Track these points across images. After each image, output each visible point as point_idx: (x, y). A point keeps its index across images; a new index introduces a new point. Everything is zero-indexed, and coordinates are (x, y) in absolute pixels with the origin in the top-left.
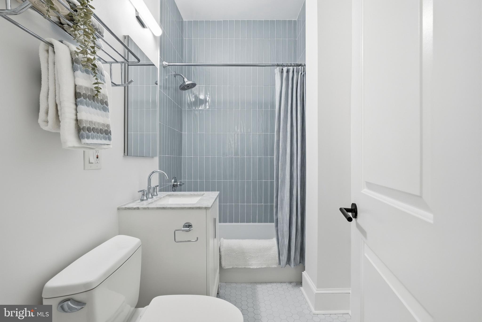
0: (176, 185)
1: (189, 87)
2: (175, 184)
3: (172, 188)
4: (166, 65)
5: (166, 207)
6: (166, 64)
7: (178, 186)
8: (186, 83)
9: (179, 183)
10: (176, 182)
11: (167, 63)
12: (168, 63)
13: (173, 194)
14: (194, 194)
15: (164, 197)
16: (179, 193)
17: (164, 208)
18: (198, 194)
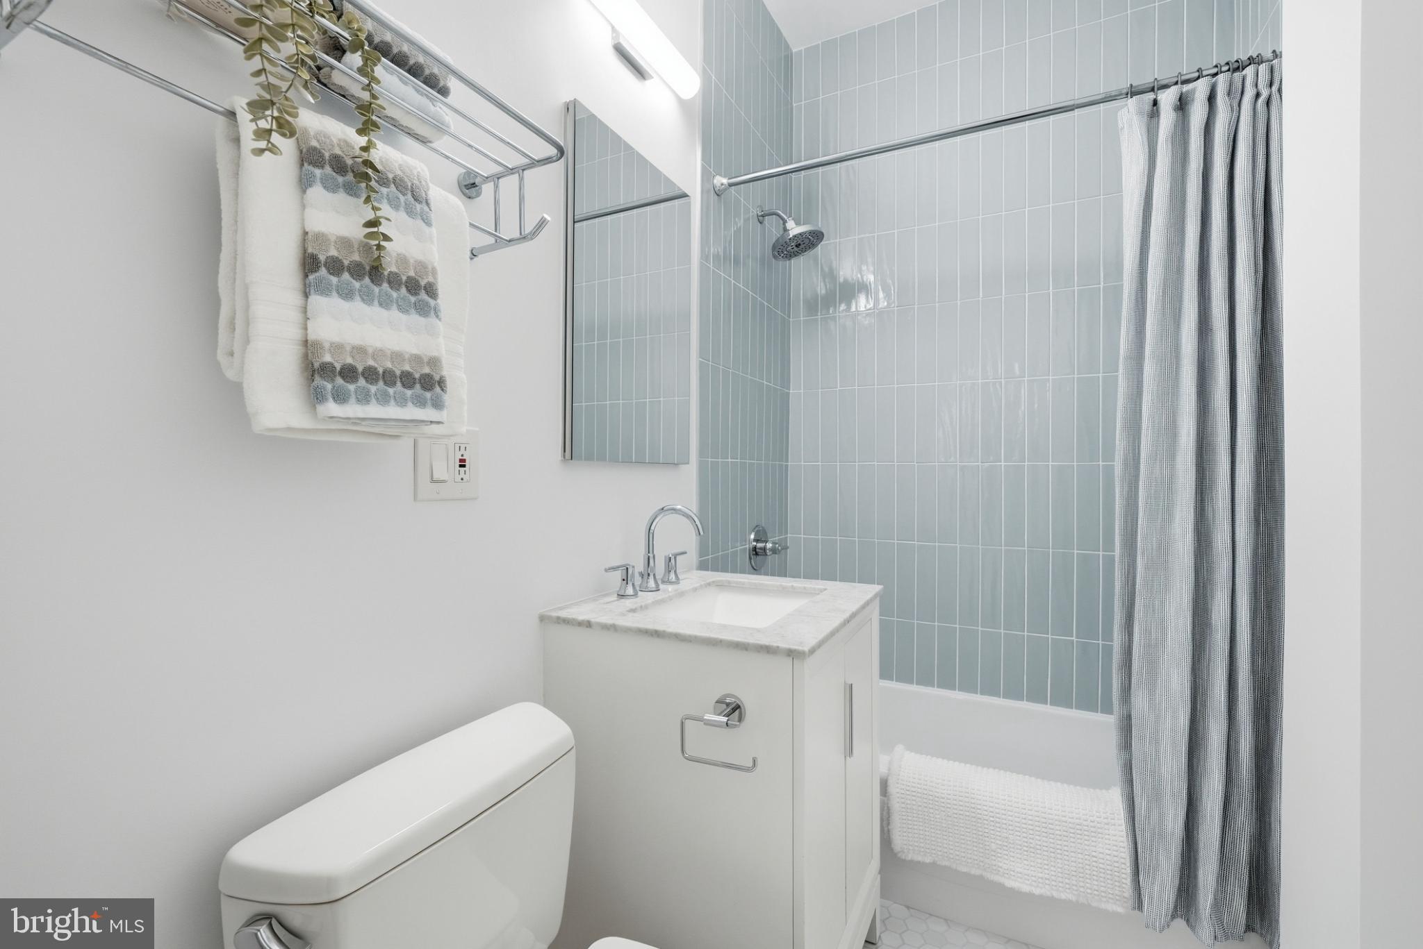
0: (761, 549)
1: (800, 245)
2: (760, 545)
3: (750, 558)
4: (723, 186)
5: (664, 631)
6: (722, 184)
7: (768, 554)
8: (792, 234)
9: (769, 545)
10: (763, 542)
11: (725, 181)
12: (729, 179)
13: (729, 582)
14: (792, 586)
15: (695, 590)
16: (746, 580)
17: (656, 634)
18: (805, 588)
